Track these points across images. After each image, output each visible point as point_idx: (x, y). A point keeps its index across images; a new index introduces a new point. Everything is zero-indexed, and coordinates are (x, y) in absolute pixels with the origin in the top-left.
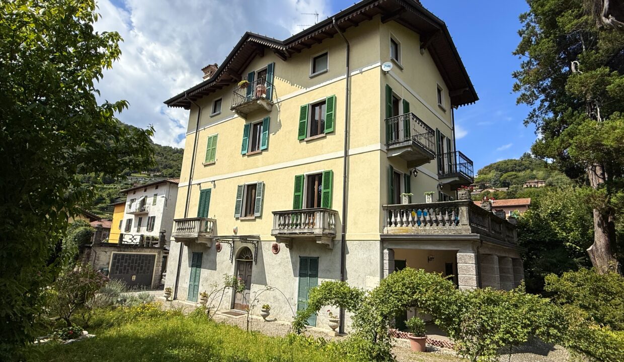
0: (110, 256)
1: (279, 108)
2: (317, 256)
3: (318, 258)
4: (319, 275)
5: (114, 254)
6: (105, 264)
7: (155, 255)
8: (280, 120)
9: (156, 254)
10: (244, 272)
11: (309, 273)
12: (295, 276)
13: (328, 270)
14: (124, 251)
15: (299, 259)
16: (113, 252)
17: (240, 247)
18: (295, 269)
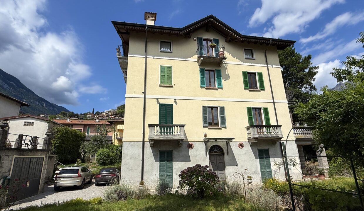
0: (12, 161)
1: (226, 67)
2: (268, 148)
3: (268, 149)
4: (270, 157)
5: (15, 158)
6: (7, 171)
7: (44, 158)
8: (228, 74)
9: (44, 156)
10: (215, 160)
11: (265, 157)
12: (256, 158)
13: (275, 155)
14: (23, 155)
15: (257, 150)
16: (15, 156)
17: (212, 146)
18: (256, 156)
